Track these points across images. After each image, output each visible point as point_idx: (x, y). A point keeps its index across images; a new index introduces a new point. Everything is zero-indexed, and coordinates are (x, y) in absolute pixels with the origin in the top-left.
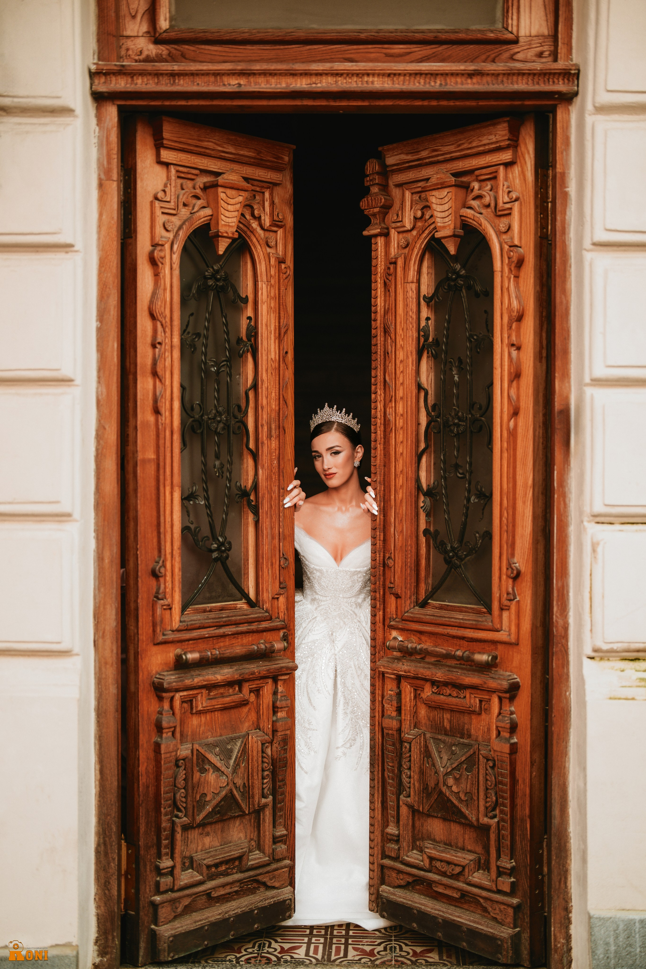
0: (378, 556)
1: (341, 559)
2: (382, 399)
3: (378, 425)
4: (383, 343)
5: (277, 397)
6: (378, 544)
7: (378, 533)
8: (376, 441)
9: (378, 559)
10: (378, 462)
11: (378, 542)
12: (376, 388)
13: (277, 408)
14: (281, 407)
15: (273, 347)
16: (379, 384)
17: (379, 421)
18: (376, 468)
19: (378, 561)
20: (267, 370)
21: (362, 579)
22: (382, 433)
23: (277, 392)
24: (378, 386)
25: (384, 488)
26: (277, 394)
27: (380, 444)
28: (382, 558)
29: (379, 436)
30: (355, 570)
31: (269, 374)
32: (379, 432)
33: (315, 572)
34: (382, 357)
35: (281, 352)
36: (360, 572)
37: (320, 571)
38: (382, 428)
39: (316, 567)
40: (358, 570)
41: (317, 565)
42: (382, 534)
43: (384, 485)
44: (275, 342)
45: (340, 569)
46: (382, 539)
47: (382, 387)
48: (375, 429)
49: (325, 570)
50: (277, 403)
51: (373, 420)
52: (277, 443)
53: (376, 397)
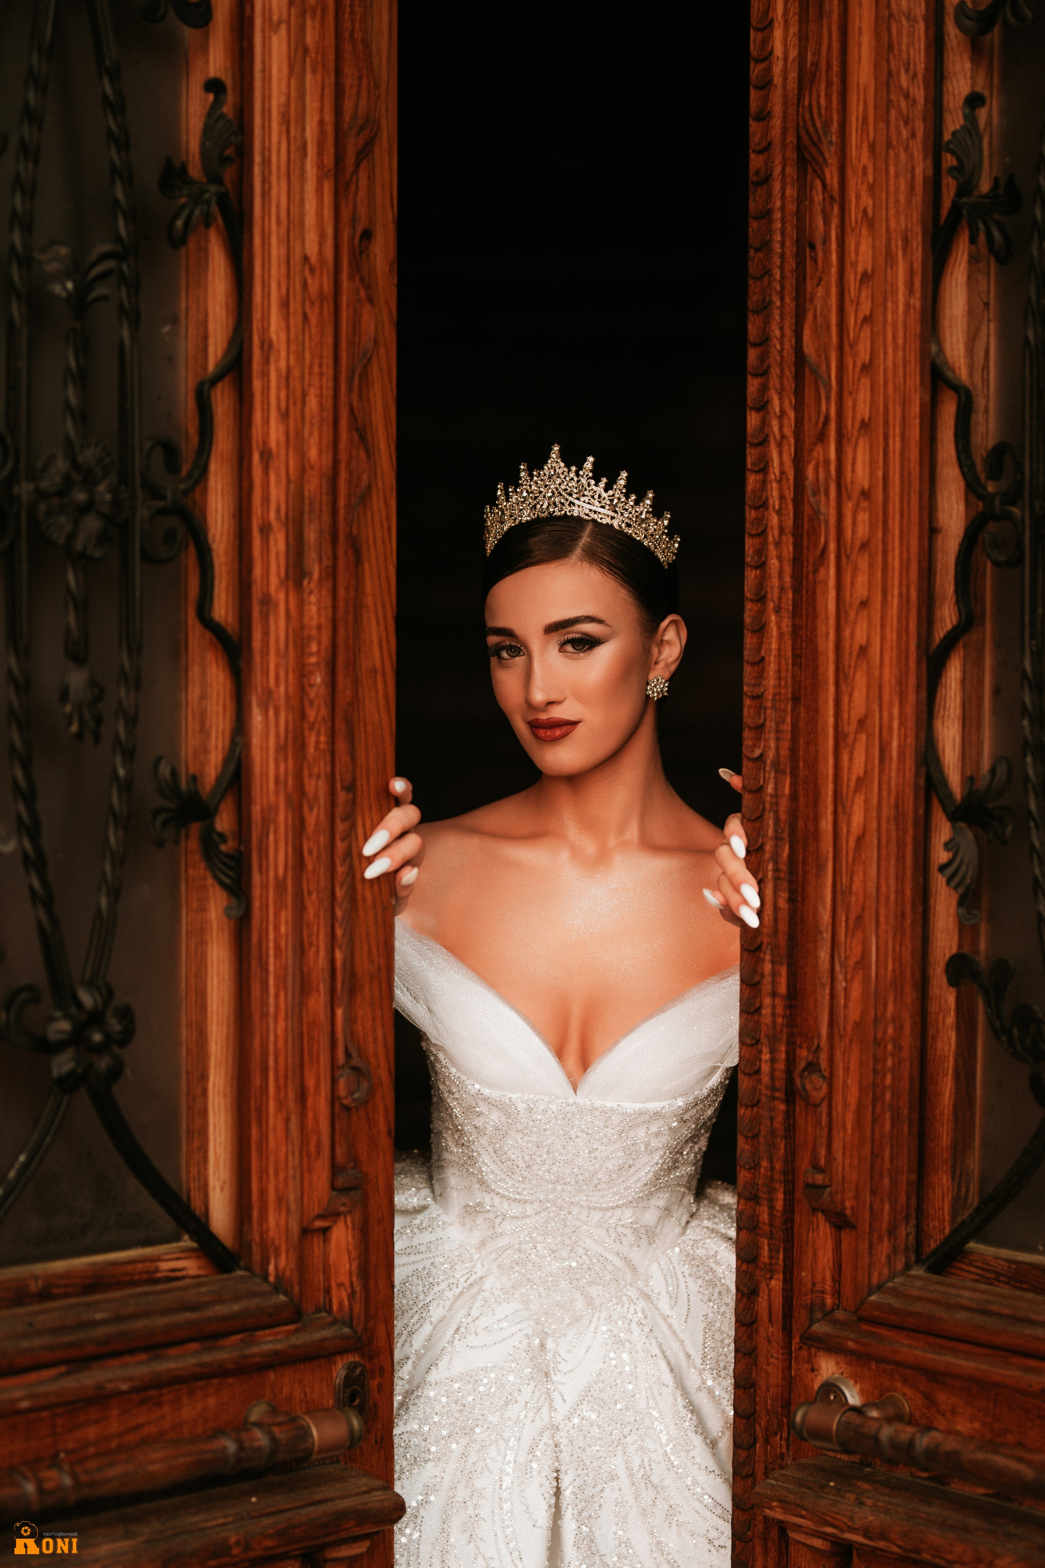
0: (766, 1056)
1: (585, 1064)
2: (788, 431)
3: (773, 535)
4: (792, 207)
5: (328, 415)
6: (766, 1011)
7: (768, 967)
8: (761, 599)
9: (765, 1068)
10: (771, 681)
11: (767, 1001)
12: (764, 388)
13: (327, 460)
16: (774, 370)
17: (775, 520)
18: (760, 708)
19: (766, 1079)
21: (664, 1139)
22: (788, 569)
23: (328, 393)
24: (774, 380)
25: (794, 785)
26: (328, 403)
27: (778, 611)
28: (781, 1066)
29: (775, 581)
30: (637, 1106)
32: (774, 562)
33: (482, 1108)
34: (791, 264)
36: (658, 1115)
37: (506, 1108)
38: (788, 549)
39: (487, 1092)
40: (654, 1106)
41: (491, 1086)
42: (784, 971)
43: (794, 775)
44: (319, 190)
45: (580, 1099)
46: (783, 989)
47: (790, 386)
48: (761, 551)
49: (521, 1107)
50: (328, 438)
51: (750, 515)
53: (764, 423)
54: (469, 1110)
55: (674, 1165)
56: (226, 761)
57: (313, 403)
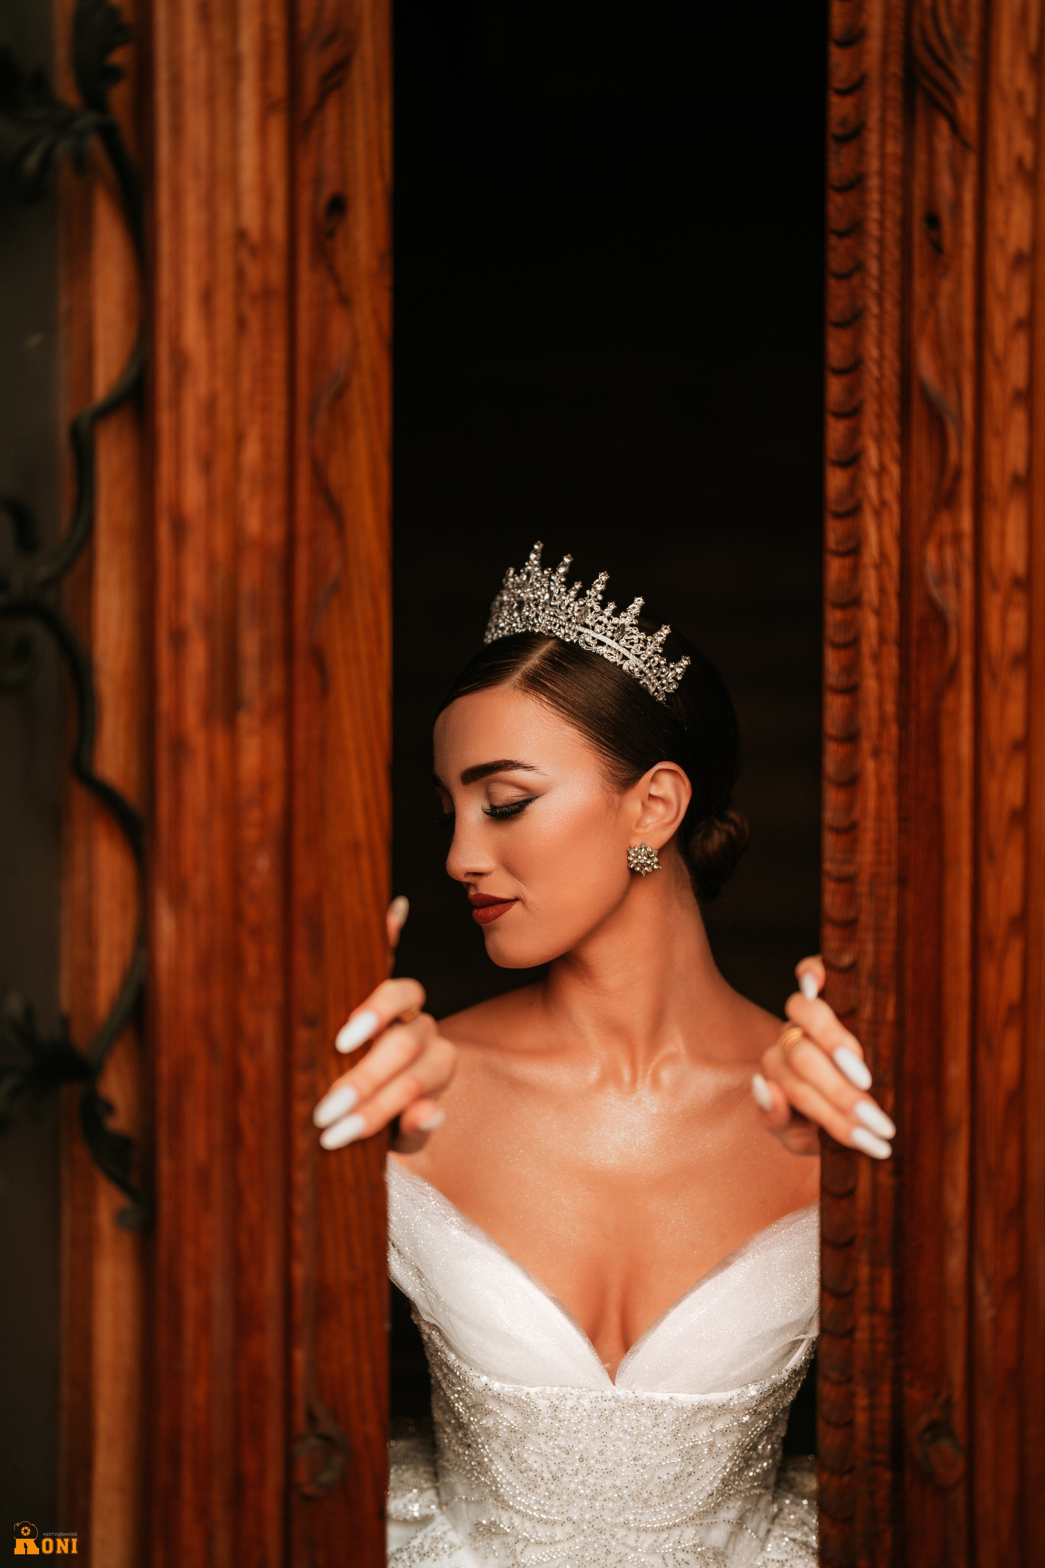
0: (862, 1401)
1: (627, 1343)
2: (891, 496)
3: (870, 643)
4: (894, 169)
5: (278, 467)
6: (862, 1335)
7: (864, 1272)
8: (851, 737)
9: (861, 1418)
10: (866, 857)
11: (864, 1320)
12: (854, 434)
13: (276, 534)
14: (303, 529)
15: (249, 157)
16: (871, 409)
17: (871, 623)
18: (851, 897)
19: (862, 1435)
20: (207, 297)
22: (890, 693)
23: (278, 432)
24: (869, 421)
25: (900, 1007)
26: (278, 449)
27: (876, 753)
28: (885, 1415)
29: (872, 711)
30: (696, 1399)
31: (225, 322)
32: (871, 685)
33: (491, 1405)
34: (894, 253)
35: (305, 199)
37: (522, 1406)
38: (891, 663)
40: (717, 1397)
41: (501, 1378)
42: (886, 1277)
43: (900, 992)
44: (263, 133)
45: (620, 1391)
46: (886, 1300)
47: (892, 427)
48: (852, 668)
49: (542, 1404)
50: (277, 500)
51: (833, 617)
52: (276, 746)
53: (855, 485)
54: (475, 1407)
55: (747, 1462)
56: (126, 981)
57: (252, 451)
